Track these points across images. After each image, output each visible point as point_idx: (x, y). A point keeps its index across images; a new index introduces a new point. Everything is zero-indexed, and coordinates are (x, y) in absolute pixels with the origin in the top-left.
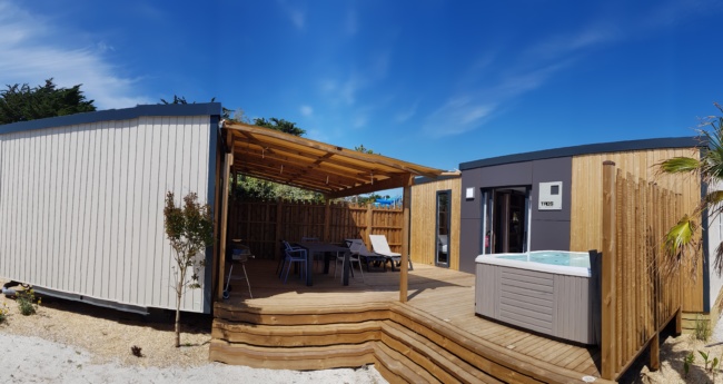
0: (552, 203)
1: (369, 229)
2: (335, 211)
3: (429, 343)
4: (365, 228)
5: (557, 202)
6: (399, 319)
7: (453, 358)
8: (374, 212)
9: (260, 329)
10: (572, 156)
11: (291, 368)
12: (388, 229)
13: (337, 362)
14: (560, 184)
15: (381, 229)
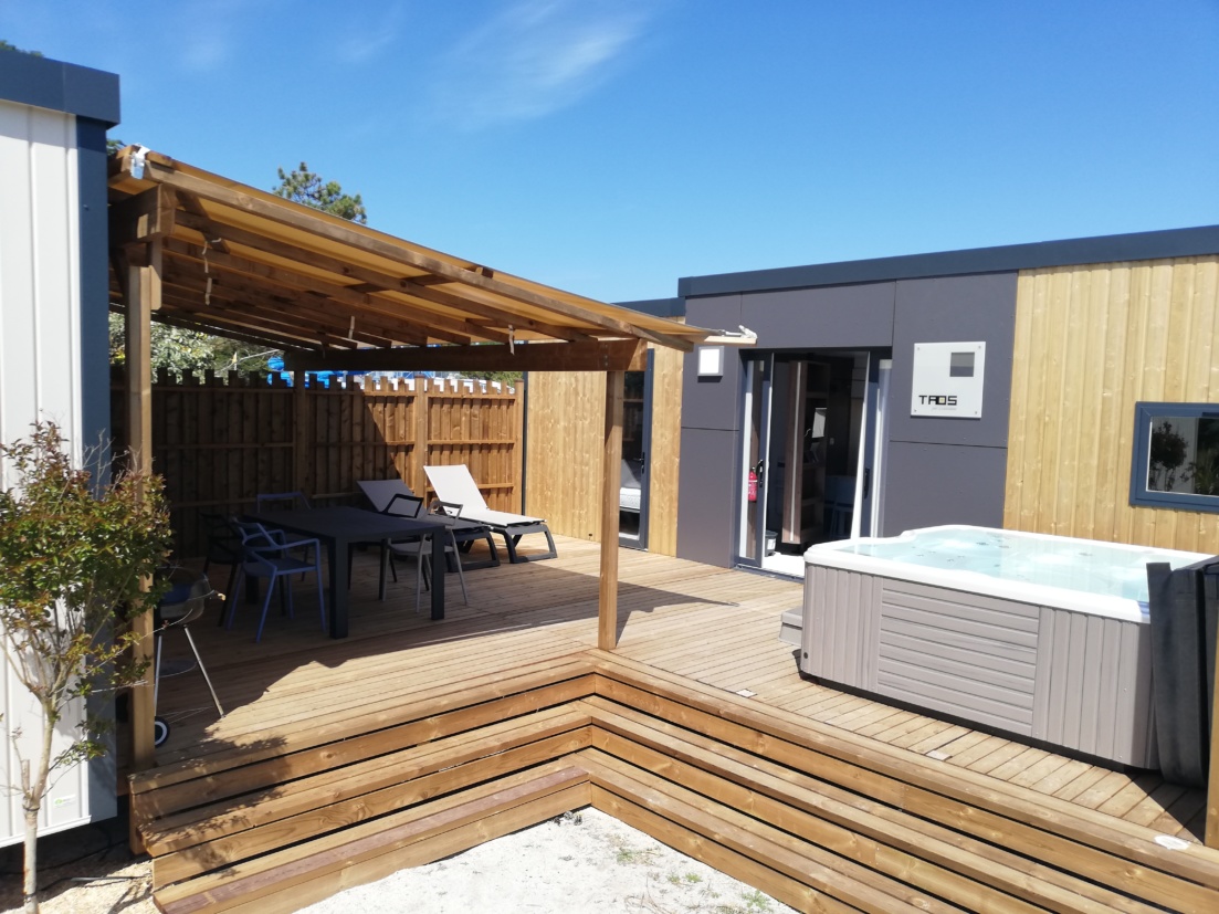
0: (952, 401)
1: (421, 448)
2: (321, 403)
3: (716, 746)
4: (409, 448)
5: (969, 399)
6: (619, 692)
7: (792, 775)
8: (432, 401)
9: (295, 796)
10: (1017, 271)
11: (410, 863)
12: (471, 447)
13: (518, 819)
14: (978, 349)
15: (452, 448)
